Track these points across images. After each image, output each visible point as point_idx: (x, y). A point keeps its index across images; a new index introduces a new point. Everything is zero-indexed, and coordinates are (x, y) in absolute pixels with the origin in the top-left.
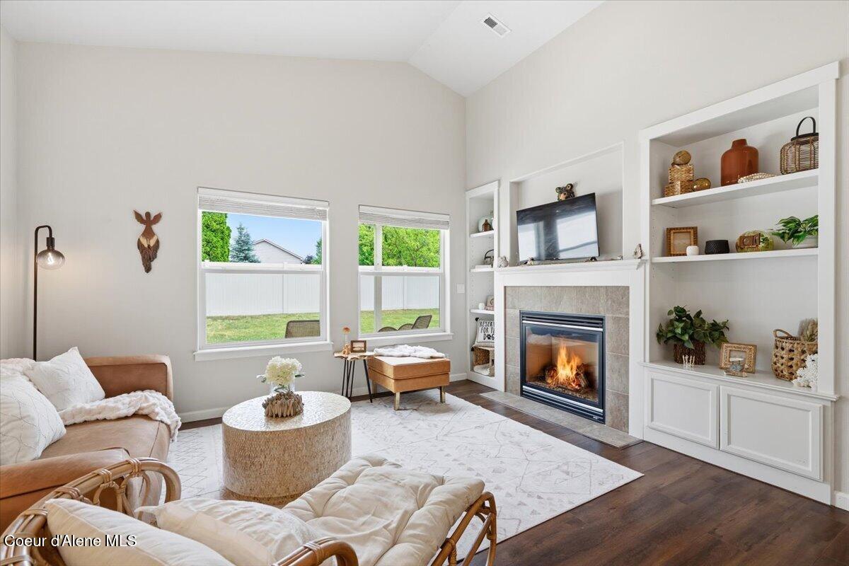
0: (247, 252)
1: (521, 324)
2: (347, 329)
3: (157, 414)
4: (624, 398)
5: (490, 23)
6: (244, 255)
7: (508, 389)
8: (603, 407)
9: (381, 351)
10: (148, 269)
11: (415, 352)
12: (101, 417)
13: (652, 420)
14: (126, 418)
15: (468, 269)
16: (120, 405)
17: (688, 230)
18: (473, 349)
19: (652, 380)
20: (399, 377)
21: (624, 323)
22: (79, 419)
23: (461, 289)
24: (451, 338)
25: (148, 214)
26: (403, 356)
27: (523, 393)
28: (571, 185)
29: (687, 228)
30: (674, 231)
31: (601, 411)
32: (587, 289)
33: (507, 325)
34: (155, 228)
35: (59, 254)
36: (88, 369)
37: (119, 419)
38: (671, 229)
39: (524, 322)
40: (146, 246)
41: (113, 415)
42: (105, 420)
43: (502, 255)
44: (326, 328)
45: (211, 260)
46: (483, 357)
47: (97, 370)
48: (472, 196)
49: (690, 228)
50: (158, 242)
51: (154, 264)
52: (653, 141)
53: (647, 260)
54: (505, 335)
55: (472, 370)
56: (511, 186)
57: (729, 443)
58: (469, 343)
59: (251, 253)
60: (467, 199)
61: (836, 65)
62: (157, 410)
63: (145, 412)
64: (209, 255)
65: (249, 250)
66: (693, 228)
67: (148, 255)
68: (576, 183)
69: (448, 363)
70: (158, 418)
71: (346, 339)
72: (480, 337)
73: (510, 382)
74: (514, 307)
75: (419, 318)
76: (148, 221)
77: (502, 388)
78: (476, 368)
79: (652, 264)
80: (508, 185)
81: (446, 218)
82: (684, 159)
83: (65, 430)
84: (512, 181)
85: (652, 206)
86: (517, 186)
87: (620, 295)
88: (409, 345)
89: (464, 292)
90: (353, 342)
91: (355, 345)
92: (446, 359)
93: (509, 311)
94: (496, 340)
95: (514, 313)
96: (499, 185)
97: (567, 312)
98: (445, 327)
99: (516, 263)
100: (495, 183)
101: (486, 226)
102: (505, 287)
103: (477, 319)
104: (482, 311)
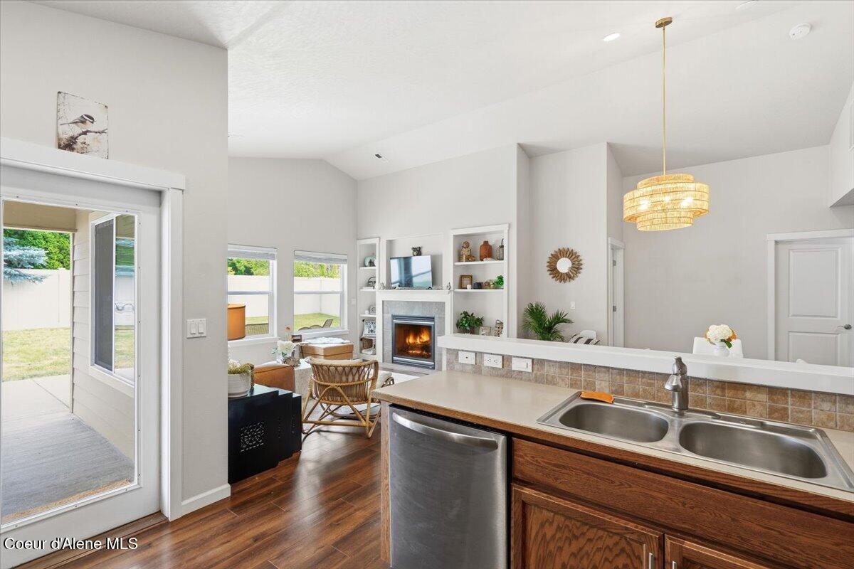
2: (288, 328)
5: (378, 156)
7: (386, 359)
9: (311, 341)
15: (359, 288)
18: (361, 340)
20: (324, 356)
21: (443, 319)
23: (354, 302)
27: (394, 362)
28: (419, 247)
29: (468, 276)
31: (433, 363)
32: (427, 303)
33: (384, 324)
38: (462, 276)
39: (394, 320)
43: (381, 282)
44: (273, 328)
46: (368, 342)
48: (362, 244)
52: (454, 236)
53: (452, 291)
54: (383, 329)
55: (361, 352)
56: (387, 242)
58: (359, 336)
60: (358, 245)
61: (507, 225)
66: (470, 276)
68: (422, 247)
69: (352, 346)
71: (288, 334)
72: (366, 331)
73: (386, 356)
74: (388, 313)
75: (327, 321)
78: (363, 351)
80: (385, 241)
81: (345, 257)
82: (467, 245)
84: (387, 239)
85: (454, 266)
86: (390, 243)
87: (441, 305)
89: (356, 304)
90: (293, 336)
91: (295, 338)
92: (351, 344)
93: (386, 315)
94: (377, 332)
95: (389, 316)
96: (380, 241)
97: (417, 315)
98: (344, 326)
99: (390, 287)
100: (378, 239)
101: (371, 264)
102: (384, 301)
103: (363, 321)
104: (368, 315)
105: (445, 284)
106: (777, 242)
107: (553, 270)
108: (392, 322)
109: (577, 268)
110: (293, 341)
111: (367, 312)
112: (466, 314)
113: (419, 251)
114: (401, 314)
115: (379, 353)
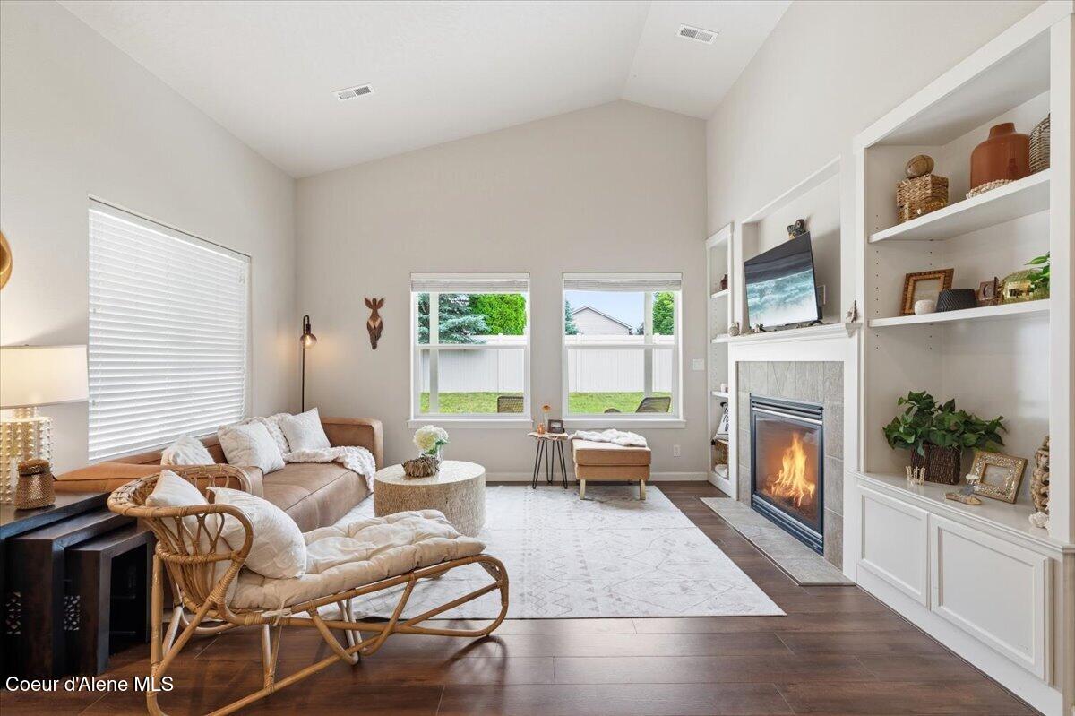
1: (751, 411)
2: (547, 407)
3: (348, 464)
4: (839, 520)
5: (688, 33)
7: (741, 496)
8: (822, 534)
9: (580, 433)
10: (374, 347)
11: (618, 438)
12: (313, 460)
13: (862, 556)
14: (328, 462)
15: (709, 338)
16: (326, 454)
17: (937, 276)
18: (713, 443)
19: (863, 499)
20: (587, 461)
21: (839, 411)
22: (302, 460)
23: (698, 365)
24: (683, 426)
25: (374, 300)
26: (602, 441)
27: (752, 505)
28: (801, 221)
29: (935, 272)
30: (914, 278)
31: (821, 536)
32: (808, 366)
33: (741, 413)
34: (379, 311)
35: (313, 337)
36: (321, 426)
37: (323, 463)
38: (911, 275)
39: (754, 409)
40: (373, 327)
41: (319, 460)
42: (315, 462)
43: (736, 321)
44: (527, 405)
46: (719, 447)
47: (327, 426)
48: (713, 245)
49: (939, 272)
50: (381, 323)
51: (379, 342)
53: (861, 324)
54: (738, 425)
55: (713, 470)
56: (743, 229)
57: (941, 603)
58: (709, 437)
60: (708, 248)
62: (347, 460)
63: (340, 461)
66: (944, 271)
67: (375, 334)
68: (809, 219)
69: (648, 453)
70: (349, 467)
71: (545, 418)
72: (721, 429)
73: (742, 490)
74: (744, 390)
75: (646, 399)
76: (375, 305)
77: (734, 496)
78: (717, 468)
79: (872, 328)
80: (741, 226)
81: (678, 277)
82: (924, 166)
83: (284, 463)
84: (744, 222)
85: (869, 243)
87: (834, 370)
88: (618, 430)
89: (703, 369)
90: (550, 422)
91: (554, 425)
92: (647, 449)
93: (741, 394)
94: (729, 431)
95: (745, 396)
96: (733, 230)
97: (789, 395)
98: (678, 412)
99: (748, 330)
100: (733, 224)
101: (724, 284)
102: (737, 363)
103: (722, 404)
104: (723, 394)
105: (845, 307)
110: (551, 430)
111: (723, 387)
112: (923, 403)
113: (801, 228)
114: (763, 393)
115: (731, 478)
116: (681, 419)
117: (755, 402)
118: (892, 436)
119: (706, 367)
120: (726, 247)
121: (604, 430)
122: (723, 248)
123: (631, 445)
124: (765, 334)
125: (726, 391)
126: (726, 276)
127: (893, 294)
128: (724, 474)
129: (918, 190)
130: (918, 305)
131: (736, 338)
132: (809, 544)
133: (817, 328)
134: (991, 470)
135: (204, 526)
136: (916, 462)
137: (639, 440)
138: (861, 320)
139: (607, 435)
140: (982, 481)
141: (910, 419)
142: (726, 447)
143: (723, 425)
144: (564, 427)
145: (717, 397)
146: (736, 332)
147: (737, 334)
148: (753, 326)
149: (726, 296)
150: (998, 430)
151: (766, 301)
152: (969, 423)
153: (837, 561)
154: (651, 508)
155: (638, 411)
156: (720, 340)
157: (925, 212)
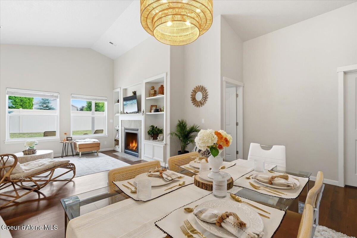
0: (47, 104)
2: (65, 134)
4: (141, 149)
5: (111, 43)
6: (46, 105)
7: (122, 151)
8: (138, 153)
9: (78, 140)
11: (90, 140)
13: (144, 154)
15: (114, 114)
19: (144, 144)
20: (80, 147)
21: (141, 129)
23: (111, 121)
26: (85, 142)
27: (125, 152)
28: (135, 91)
33: (122, 132)
38: (152, 106)
43: (121, 111)
44: (58, 134)
45: (23, 108)
46: (117, 141)
48: (115, 91)
49: (155, 106)
52: (146, 83)
54: (121, 135)
56: (123, 90)
58: (114, 139)
59: (50, 105)
61: (165, 73)
64: (22, 106)
65: (48, 103)
69: (99, 143)
71: (65, 137)
72: (117, 137)
75: (97, 130)
77: (120, 151)
78: (116, 146)
79: (146, 114)
81: (106, 98)
82: (153, 88)
84: (124, 88)
85: (145, 99)
86: (125, 90)
87: (140, 122)
90: (67, 138)
91: (68, 139)
92: (99, 142)
93: (122, 128)
94: (119, 137)
95: (123, 128)
96: (120, 89)
97: (132, 127)
98: (106, 133)
99: (124, 113)
100: (120, 88)
101: (118, 101)
102: (121, 120)
103: (117, 131)
104: (118, 128)
105: (142, 110)
106: (345, 73)
107: (194, 99)
108: (125, 131)
109: (205, 98)
110: (67, 140)
111: (117, 126)
112: (153, 127)
113: (135, 93)
114: (127, 127)
115: (120, 148)
116: (107, 135)
117: (126, 129)
118: (149, 133)
119: (113, 122)
120: (119, 92)
121: (85, 139)
122: (118, 92)
123: (94, 142)
124: (128, 114)
125: (119, 127)
126: (119, 100)
127: (149, 108)
128: (118, 147)
129: (152, 92)
130: (152, 111)
131: (121, 115)
132: (136, 156)
133: (137, 114)
134: (161, 136)
135: (3, 159)
136: (152, 137)
137: (96, 140)
138: (144, 113)
139: (86, 140)
140: (159, 138)
141: (151, 130)
142: (118, 141)
143: (117, 135)
144: (72, 139)
145: (116, 129)
146: (121, 113)
147: (121, 114)
148: (125, 112)
149: (119, 104)
150: (162, 131)
151: (128, 103)
152: (158, 130)
153: (141, 157)
154: (100, 156)
155: (94, 133)
156: (117, 115)
157: (153, 96)
